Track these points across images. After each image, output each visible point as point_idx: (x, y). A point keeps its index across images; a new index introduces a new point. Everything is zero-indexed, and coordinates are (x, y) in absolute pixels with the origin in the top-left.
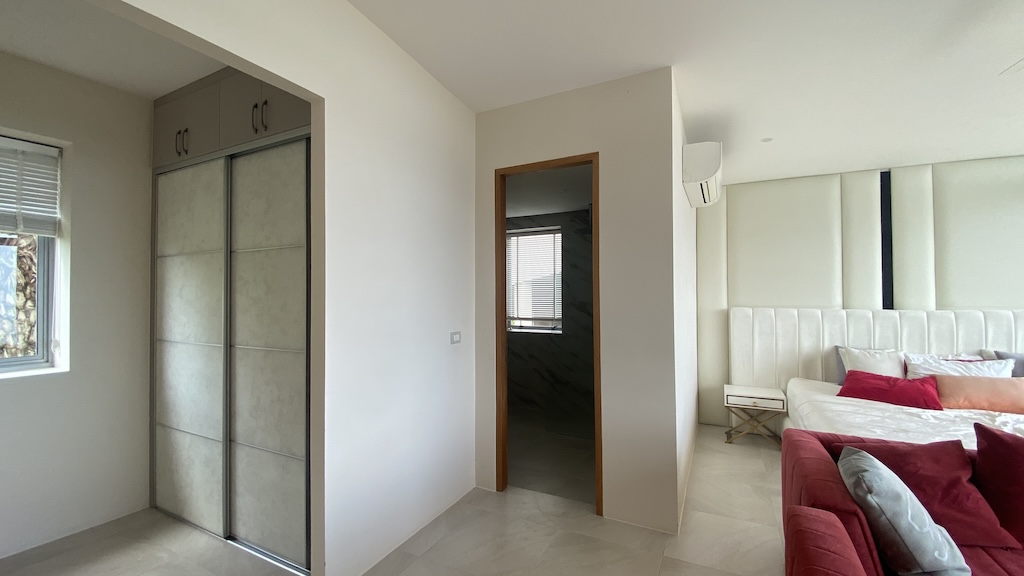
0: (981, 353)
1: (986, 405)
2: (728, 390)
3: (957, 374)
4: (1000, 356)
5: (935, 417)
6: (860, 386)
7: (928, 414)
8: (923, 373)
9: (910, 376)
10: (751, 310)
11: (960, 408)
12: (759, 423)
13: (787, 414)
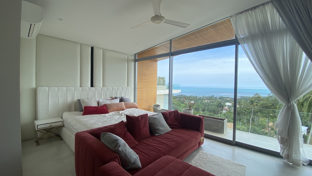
0: (111, 97)
1: (116, 110)
2: (37, 123)
3: (110, 103)
4: (116, 98)
5: (109, 116)
6: (89, 111)
7: (107, 115)
8: (103, 104)
9: (100, 106)
10: (47, 88)
11: (111, 112)
12: (52, 132)
13: (64, 126)
